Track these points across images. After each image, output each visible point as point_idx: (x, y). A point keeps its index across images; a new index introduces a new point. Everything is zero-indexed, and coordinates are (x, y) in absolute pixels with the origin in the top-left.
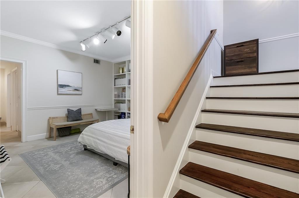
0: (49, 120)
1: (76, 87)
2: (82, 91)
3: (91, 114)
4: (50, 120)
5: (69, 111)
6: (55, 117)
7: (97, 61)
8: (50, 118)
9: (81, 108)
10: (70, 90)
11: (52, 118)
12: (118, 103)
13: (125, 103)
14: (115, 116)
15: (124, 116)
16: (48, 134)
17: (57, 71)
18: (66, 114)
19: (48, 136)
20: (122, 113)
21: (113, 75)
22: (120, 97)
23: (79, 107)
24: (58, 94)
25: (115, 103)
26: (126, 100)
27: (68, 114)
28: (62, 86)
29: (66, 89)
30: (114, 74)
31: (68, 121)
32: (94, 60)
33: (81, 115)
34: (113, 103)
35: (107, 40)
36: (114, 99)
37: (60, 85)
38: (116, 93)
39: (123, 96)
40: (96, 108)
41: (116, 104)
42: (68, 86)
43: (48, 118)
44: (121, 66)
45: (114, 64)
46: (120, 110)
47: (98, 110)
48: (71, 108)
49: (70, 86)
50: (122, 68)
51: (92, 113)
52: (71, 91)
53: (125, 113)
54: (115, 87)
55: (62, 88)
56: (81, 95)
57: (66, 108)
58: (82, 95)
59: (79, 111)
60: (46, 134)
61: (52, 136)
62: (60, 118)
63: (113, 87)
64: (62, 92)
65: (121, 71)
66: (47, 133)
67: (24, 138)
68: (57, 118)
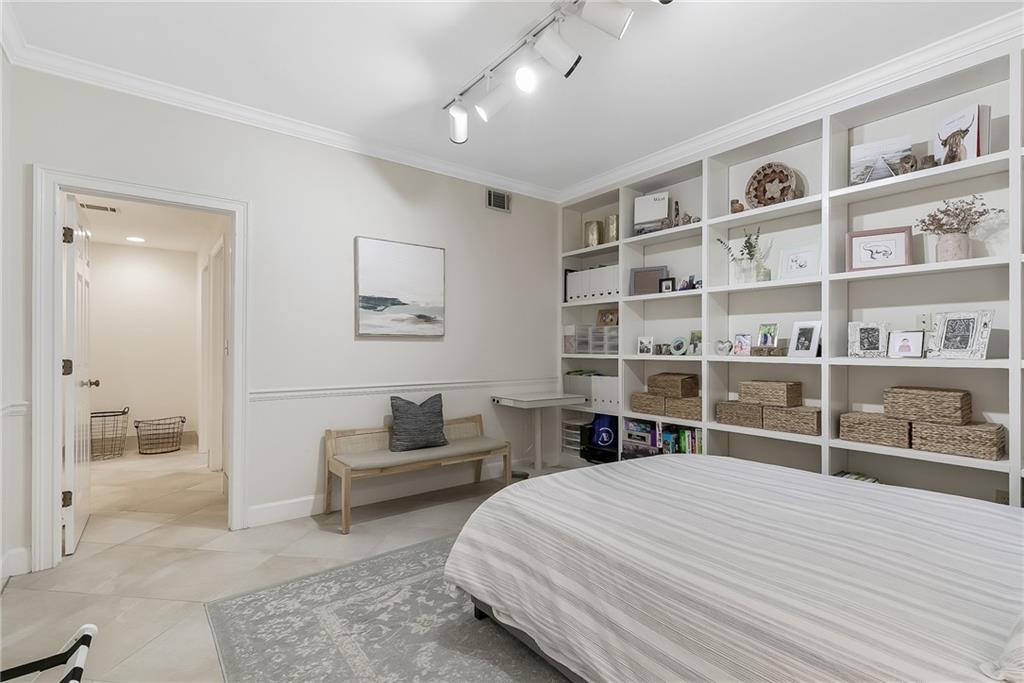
0: (324, 441)
1: (423, 305)
2: (442, 323)
3: (477, 419)
4: (329, 444)
5: (399, 407)
6: (345, 431)
7: (498, 200)
8: (328, 432)
9: (440, 395)
10: (403, 320)
11: (338, 432)
12: (580, 372)
13: (617, 376)
14: (569, 427)
15: (607, 432)
16: (322, 497)
17: (356, 240)
18: (385, 418)
19: (320, 510)
20: (598, 416)
21: (561, 255)
22: (591, 346)
23: (433, 389)
24: (360, 336)
25: (568, 373)
26: (620, 362)
27: (395, 418)
28: (372, 303)
29: (388, 315)
30: (564, 251)
31: (393, 448)
32: (490, 195)
33: (442, 422)
34: (559, 374)
35: (580, 58)
36: (560, 354)
37: (364, 297)
38: (571, 330)
39: (606, 343)
40: (497, 393)
41: (571, 376)
42: (395, 302)
43: (323, 434)
44: (596, 214)
45: (564, 208)
46: (590, 406)
47: (504, 402)
48: (403, 391)
49: (400, 303)
50: (599, 224)
51: (480, 416)
52: (405, 323)
53: (615, 419)
54: (566, 304)
55: (372, 311)
56: (440, 337)
57: (385, 392)
58: (445, 338)
59: (434, 405)
60: (312, 497)
61: (333, 509)
62: (367, 432)
63: (560, 304)
64: (374, 326)
65: (593, 237)
66: (316, 494)
67: (237, 514)
68: (353, 432)
